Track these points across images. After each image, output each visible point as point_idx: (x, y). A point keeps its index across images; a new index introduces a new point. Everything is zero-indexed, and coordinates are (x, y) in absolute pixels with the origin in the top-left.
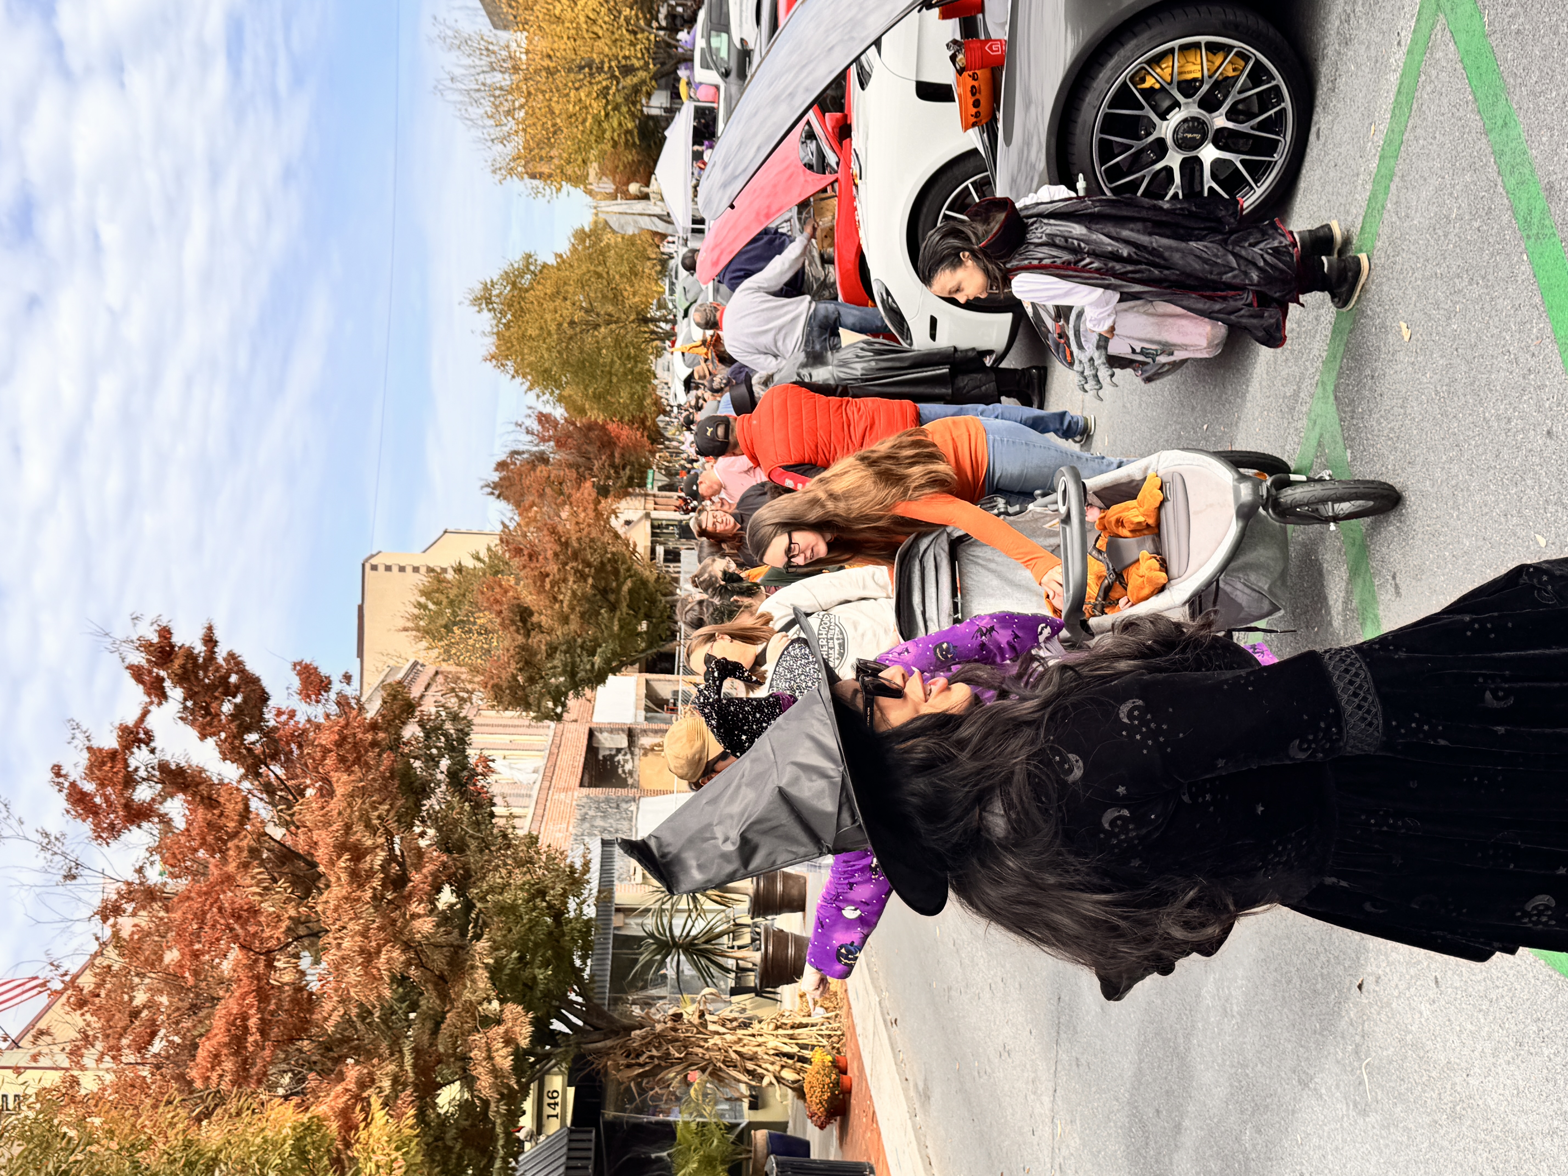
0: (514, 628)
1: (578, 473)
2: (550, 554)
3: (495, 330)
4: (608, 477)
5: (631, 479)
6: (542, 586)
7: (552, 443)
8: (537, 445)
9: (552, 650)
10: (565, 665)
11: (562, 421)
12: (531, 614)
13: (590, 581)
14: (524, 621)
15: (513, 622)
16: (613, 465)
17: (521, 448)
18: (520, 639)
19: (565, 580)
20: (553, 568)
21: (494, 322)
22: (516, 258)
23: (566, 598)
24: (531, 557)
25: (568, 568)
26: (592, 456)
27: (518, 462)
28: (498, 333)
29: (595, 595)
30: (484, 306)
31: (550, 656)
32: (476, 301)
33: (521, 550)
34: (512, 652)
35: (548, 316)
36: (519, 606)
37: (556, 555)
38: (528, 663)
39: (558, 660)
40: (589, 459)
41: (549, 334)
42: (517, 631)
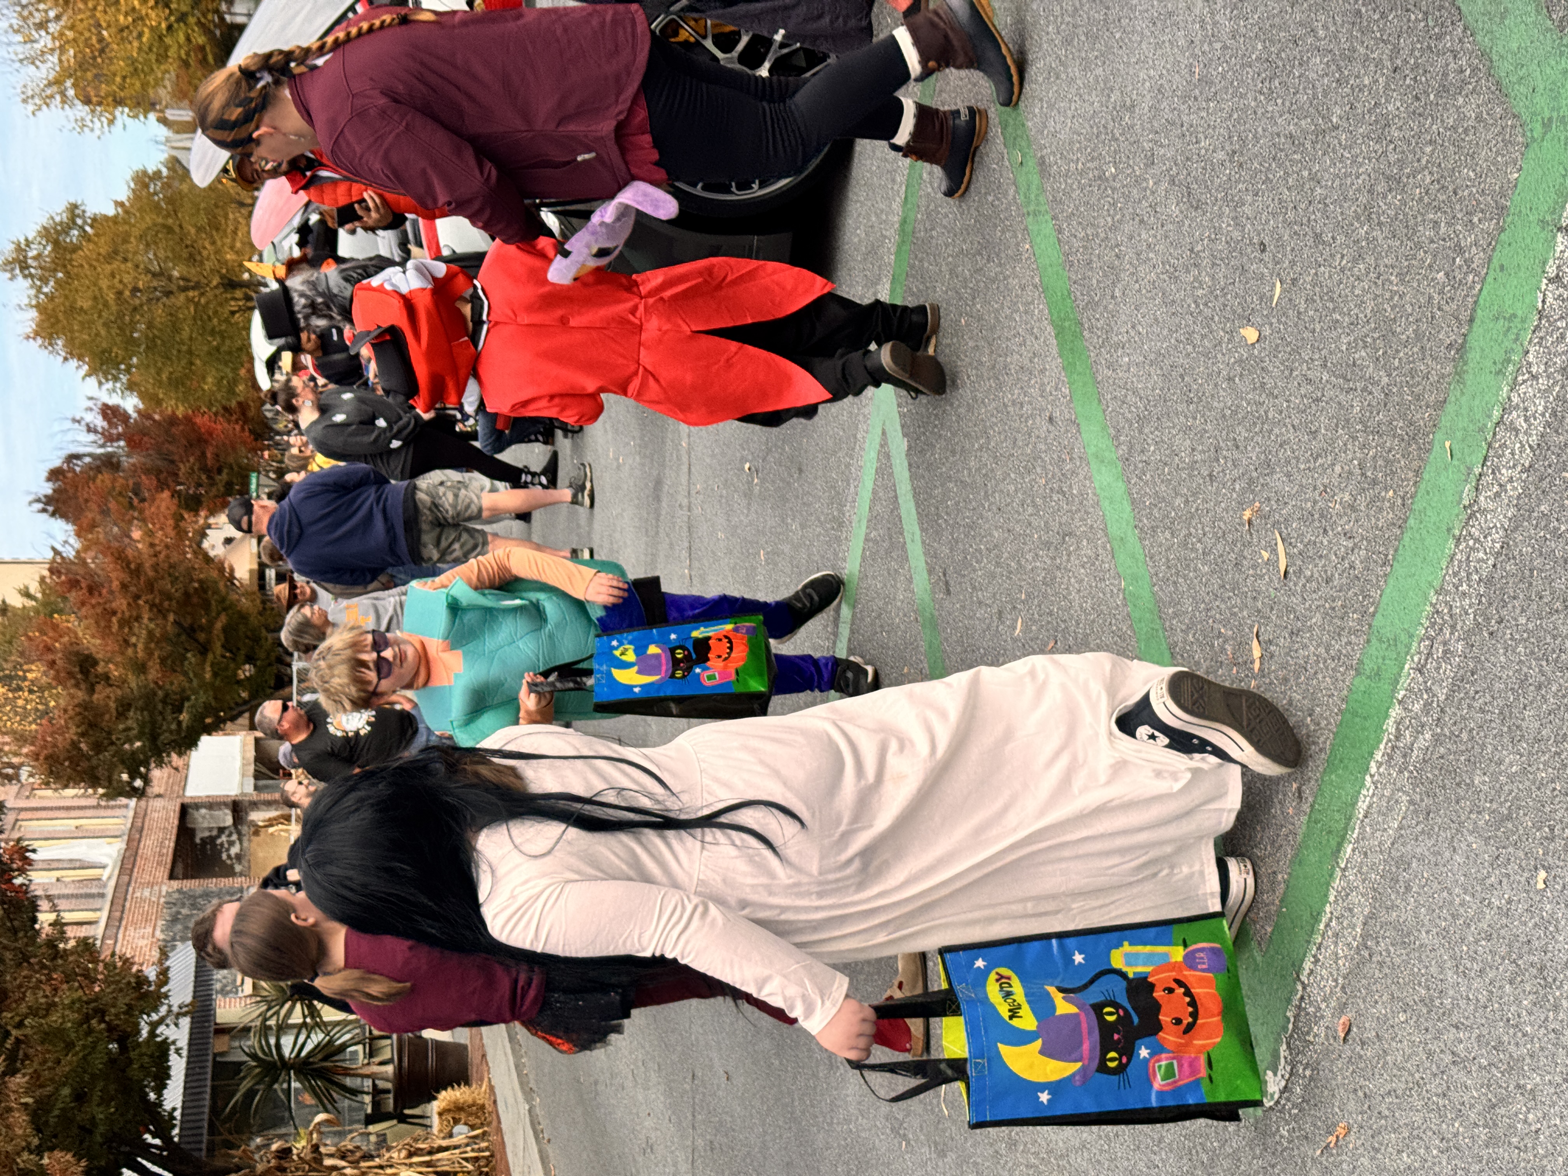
0: (73, 681)
1: (159, 480)
2: (116, 584)
3: (34, 302)
4: (199, 485)
5: (229, 485)
6: (109, 627)
7: (122, 443)
8: (102, 446)
9: (124, 707)
10: (142, 726)
11: (134, 415)
12: (95, 663)
13: (171, 617)
14: (85, 672)
15: (70, 674)
16: (204, 469)
17: (81, 450)
18: (81, 695)
19: (138, 618)
20: (121, 603)
21: (33, 292)
22: (58, 210)
23: (139, 640)
24: (91, 590)
25: (141, 602)
26: (176, 458)
27: (78, 469)
28: (38, 306)
29: (179, 635)
30: (17, 271)
31: (121, 714)
32: (7, 266)
33: (78, 582)
34: (71, 713)
35: (104, 283)
36: (77, 654)
37: (124, 586)
38: (92, 725)
39: (133, 720)
40: (172, 462)
41: (106, 305)
42: (77, 686)
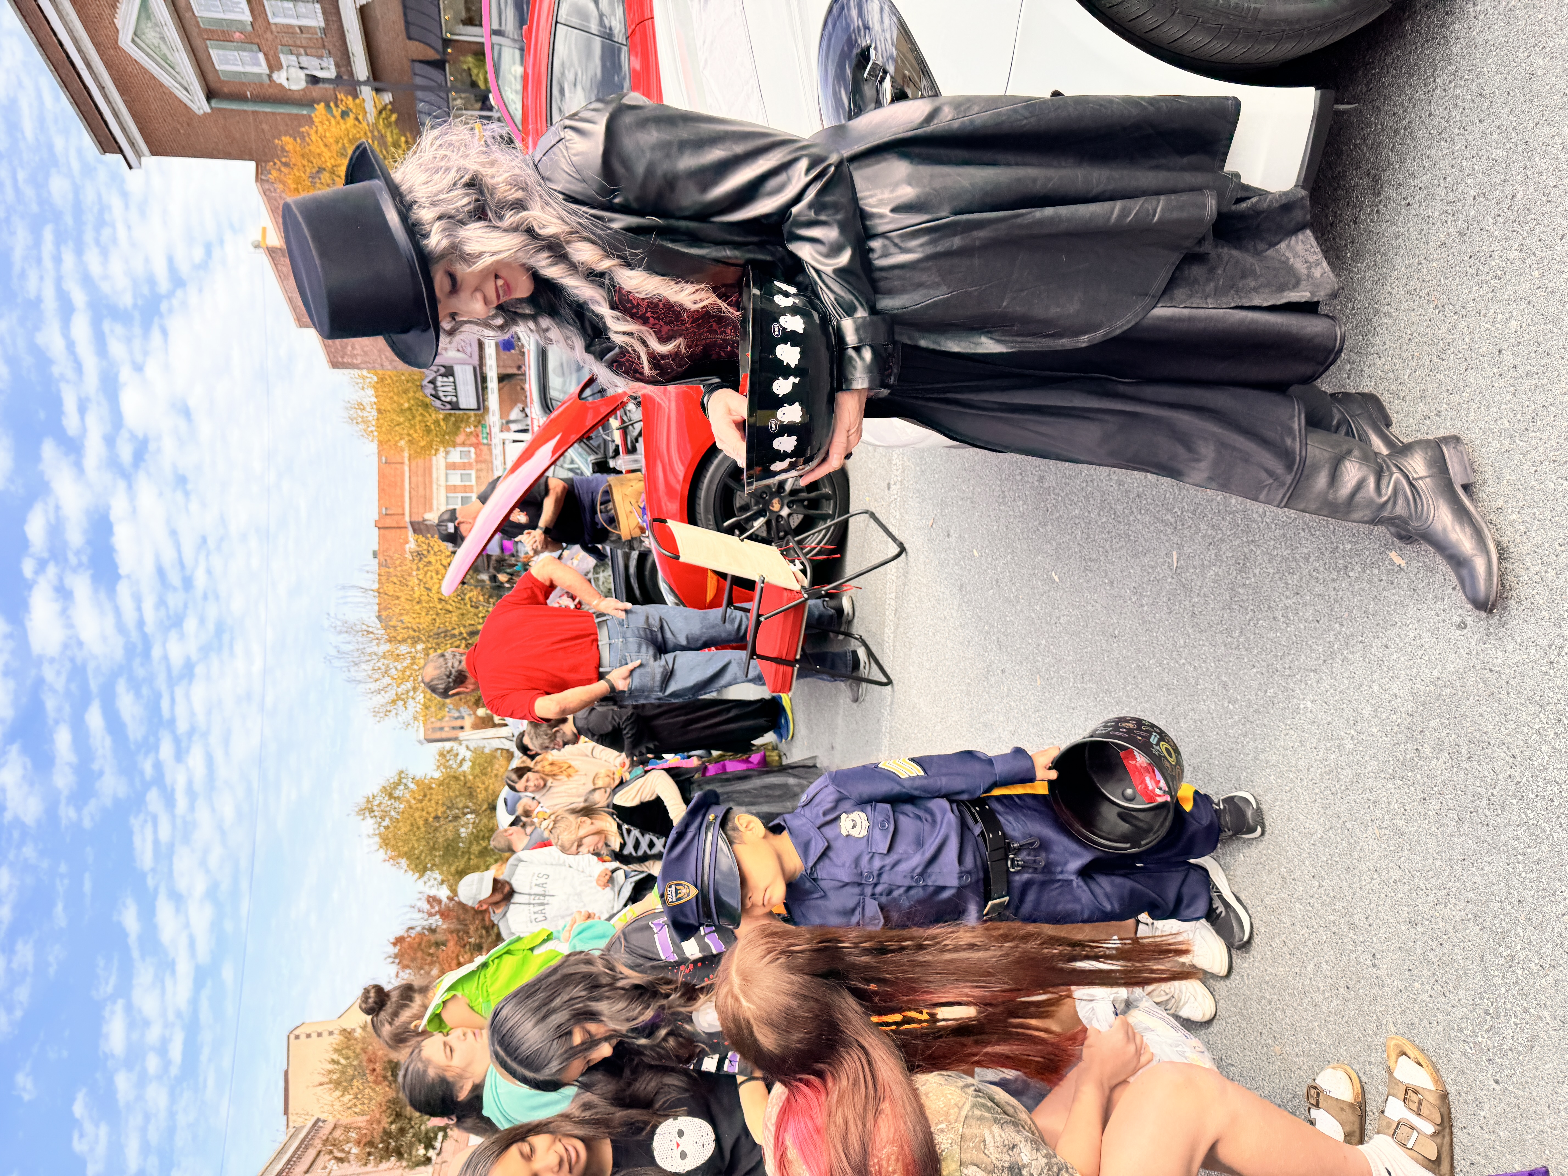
0: (387, 1083)
3: (377, 832)
7: (438, 917)
8: (427, 920)
11: (444, 899)
15: (384, 1078)
17: (415, 924)
21: (376, 826)
22: (390, 774)
27: (413, 935)
28: (380, 834)
30: (367, 814)
32: (361, 812)
34: (384, 1107)
35: (417, 815)
40: (466, 925)
41: (418, 828)
42: (388, 1086)
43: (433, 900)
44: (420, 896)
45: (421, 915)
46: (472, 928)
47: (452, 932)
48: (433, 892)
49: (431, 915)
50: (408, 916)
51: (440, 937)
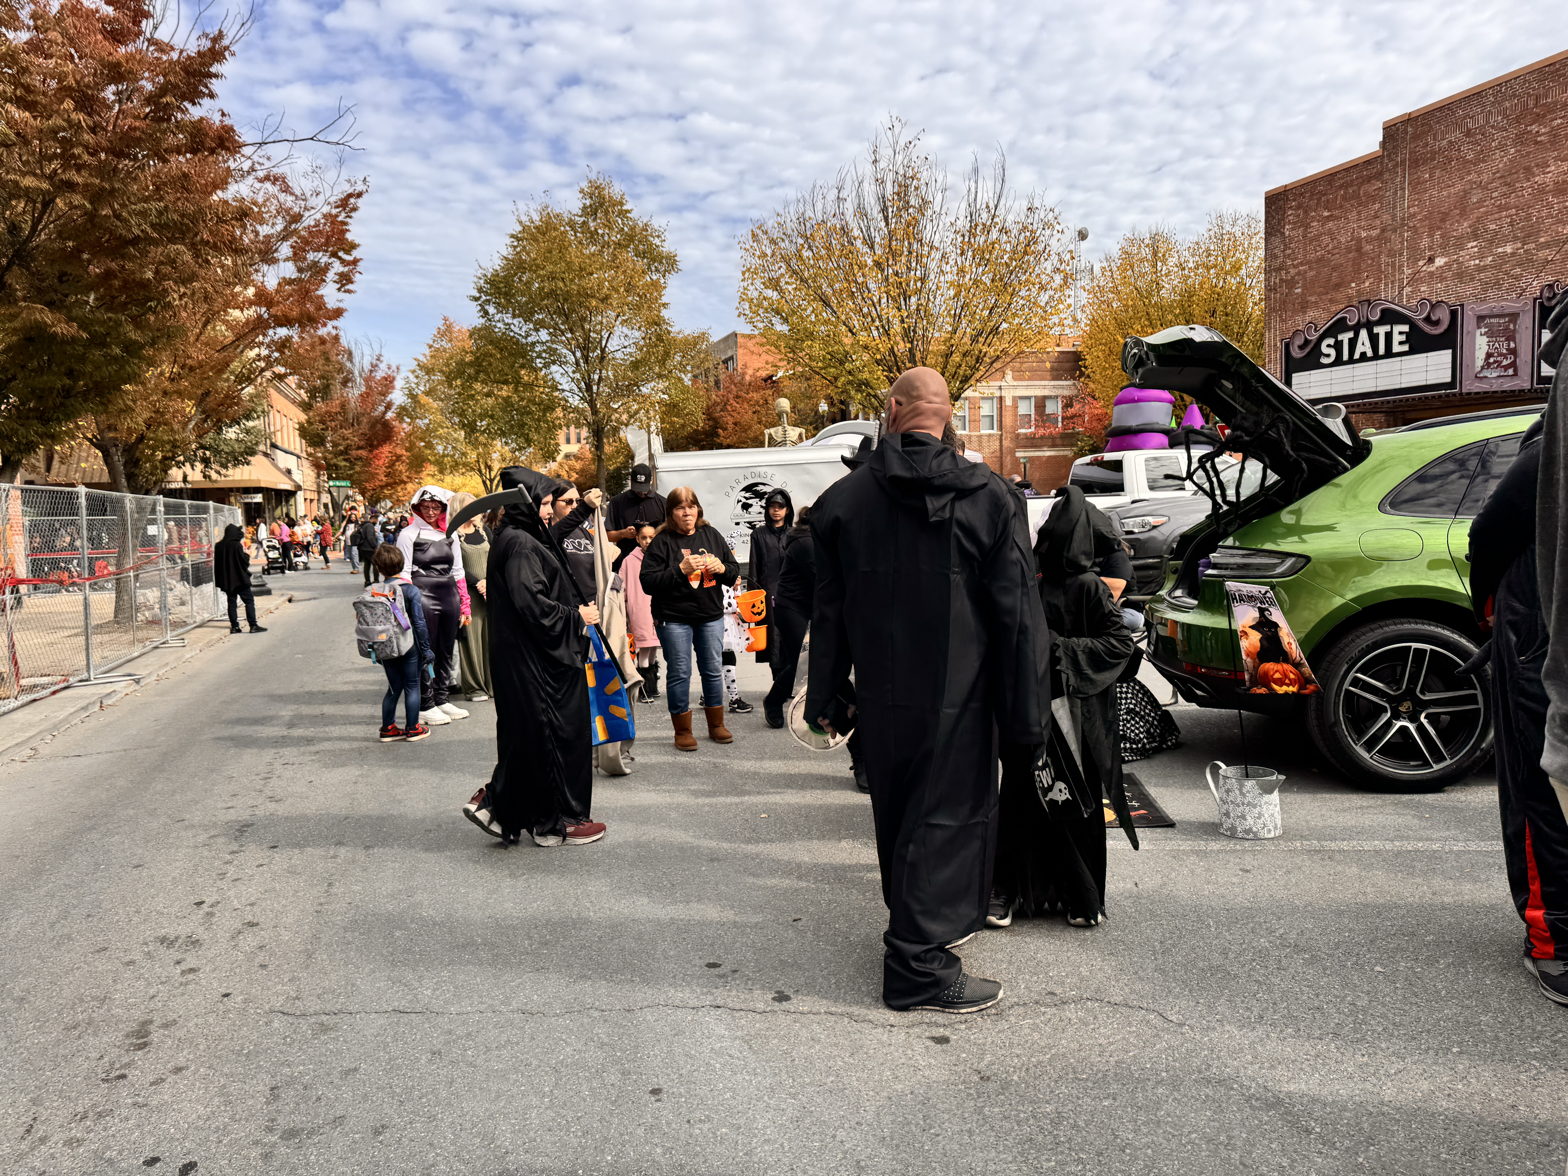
43: (388, 383)
44: (394, 368)
45: (367, 367)
46: (347, 432)
47: (343, 406)
48: (399, 383)
49: (368, 380)
50: (367, 351)
51: (336, 388)
